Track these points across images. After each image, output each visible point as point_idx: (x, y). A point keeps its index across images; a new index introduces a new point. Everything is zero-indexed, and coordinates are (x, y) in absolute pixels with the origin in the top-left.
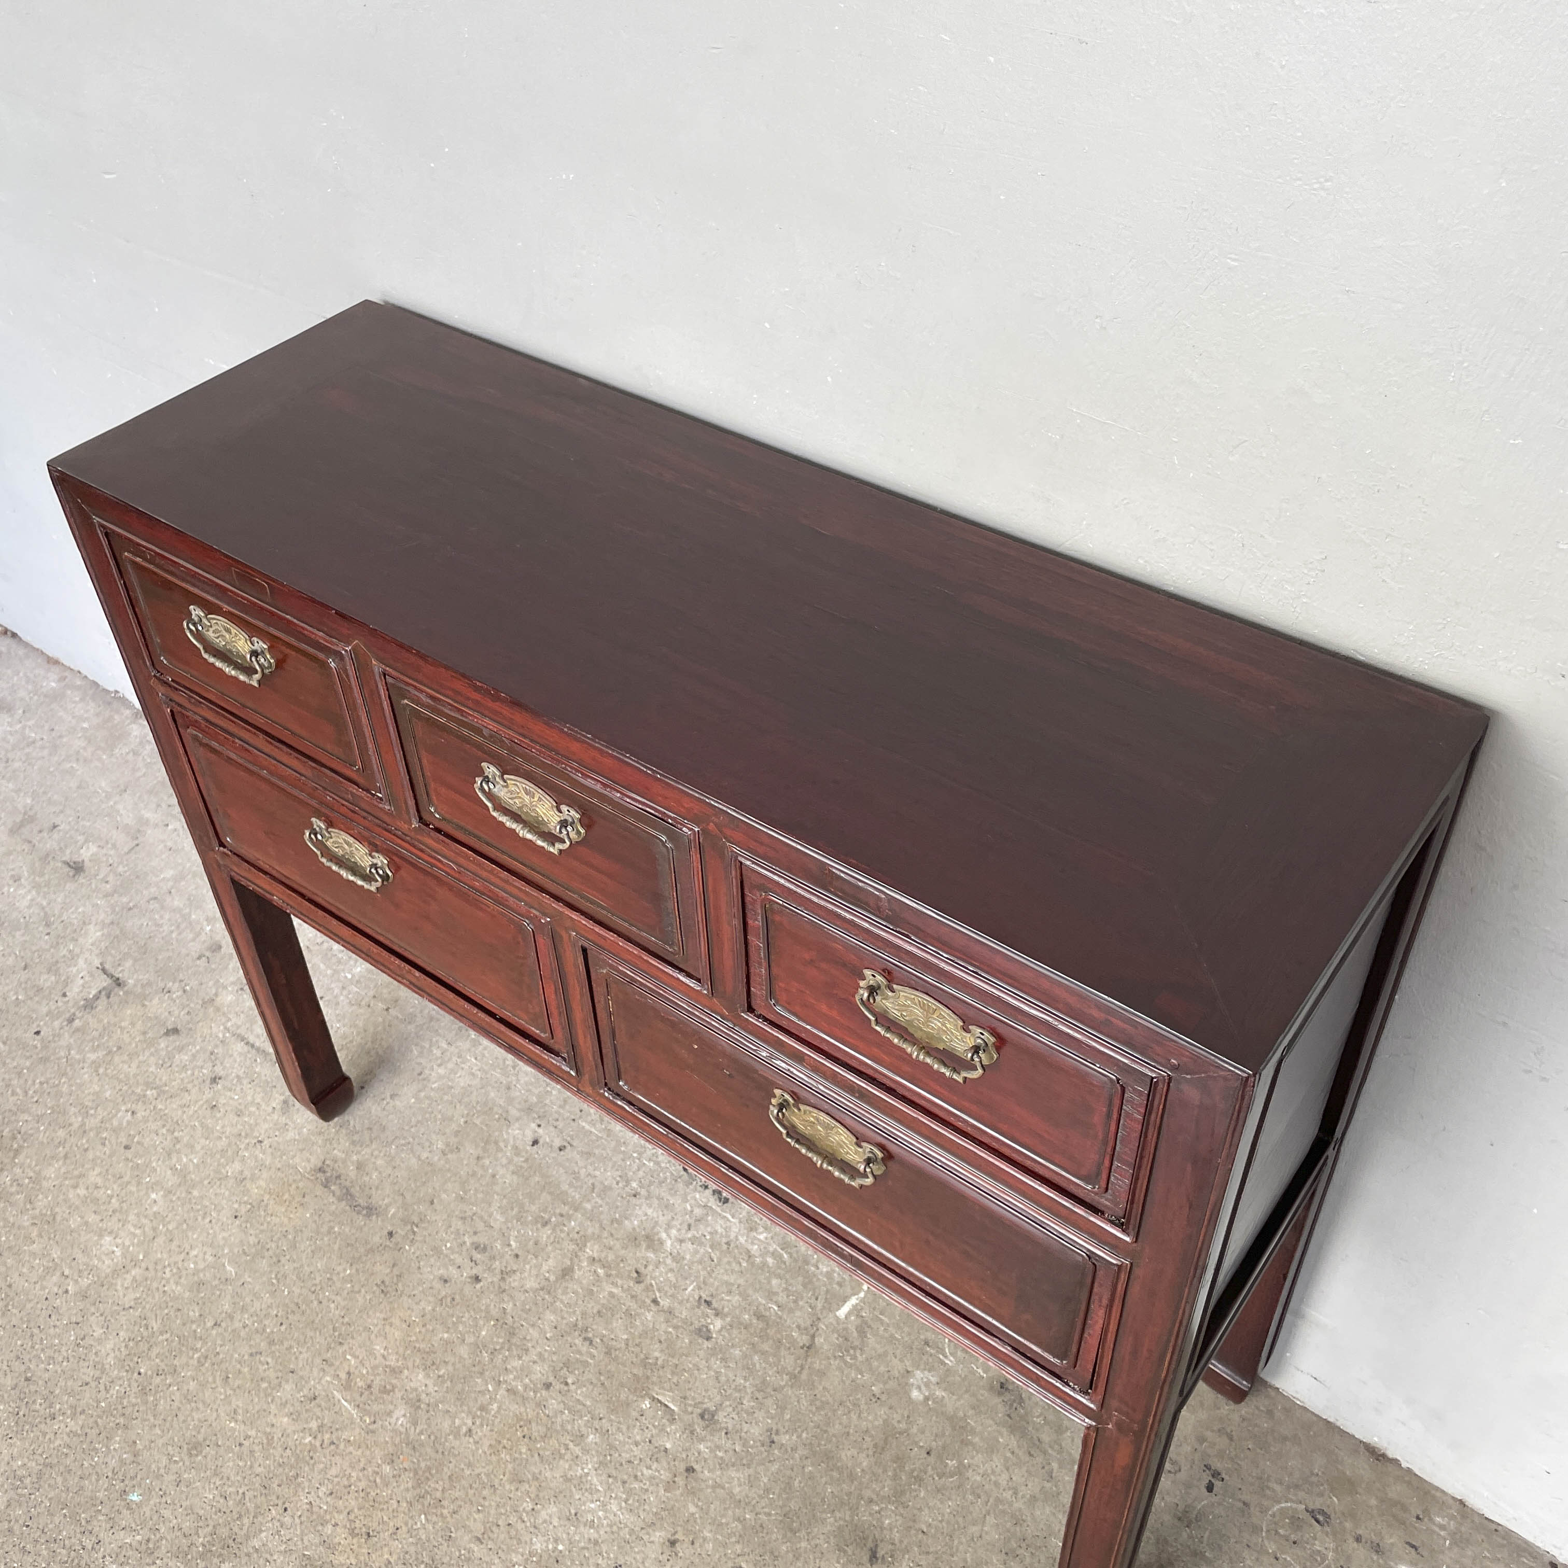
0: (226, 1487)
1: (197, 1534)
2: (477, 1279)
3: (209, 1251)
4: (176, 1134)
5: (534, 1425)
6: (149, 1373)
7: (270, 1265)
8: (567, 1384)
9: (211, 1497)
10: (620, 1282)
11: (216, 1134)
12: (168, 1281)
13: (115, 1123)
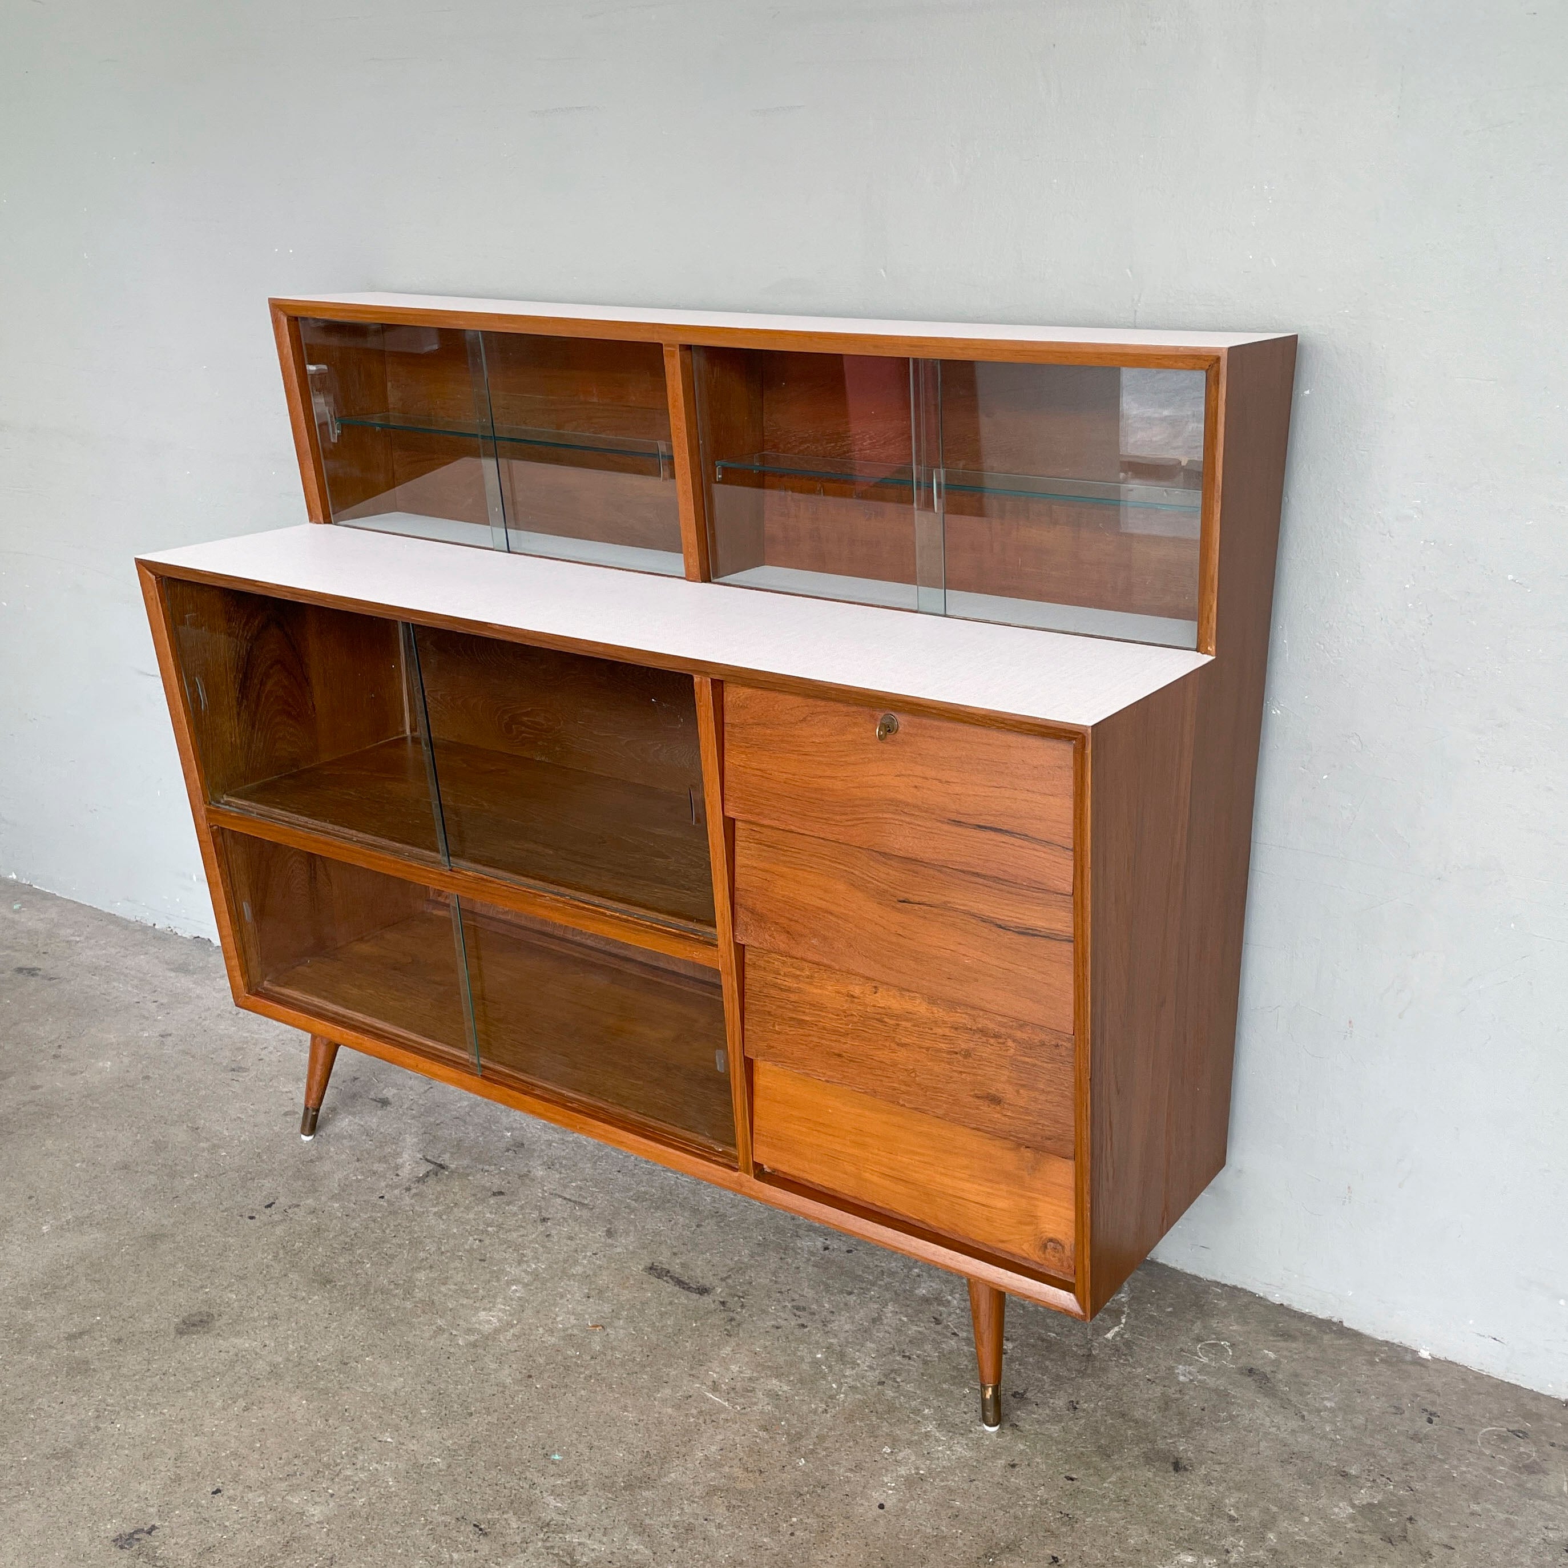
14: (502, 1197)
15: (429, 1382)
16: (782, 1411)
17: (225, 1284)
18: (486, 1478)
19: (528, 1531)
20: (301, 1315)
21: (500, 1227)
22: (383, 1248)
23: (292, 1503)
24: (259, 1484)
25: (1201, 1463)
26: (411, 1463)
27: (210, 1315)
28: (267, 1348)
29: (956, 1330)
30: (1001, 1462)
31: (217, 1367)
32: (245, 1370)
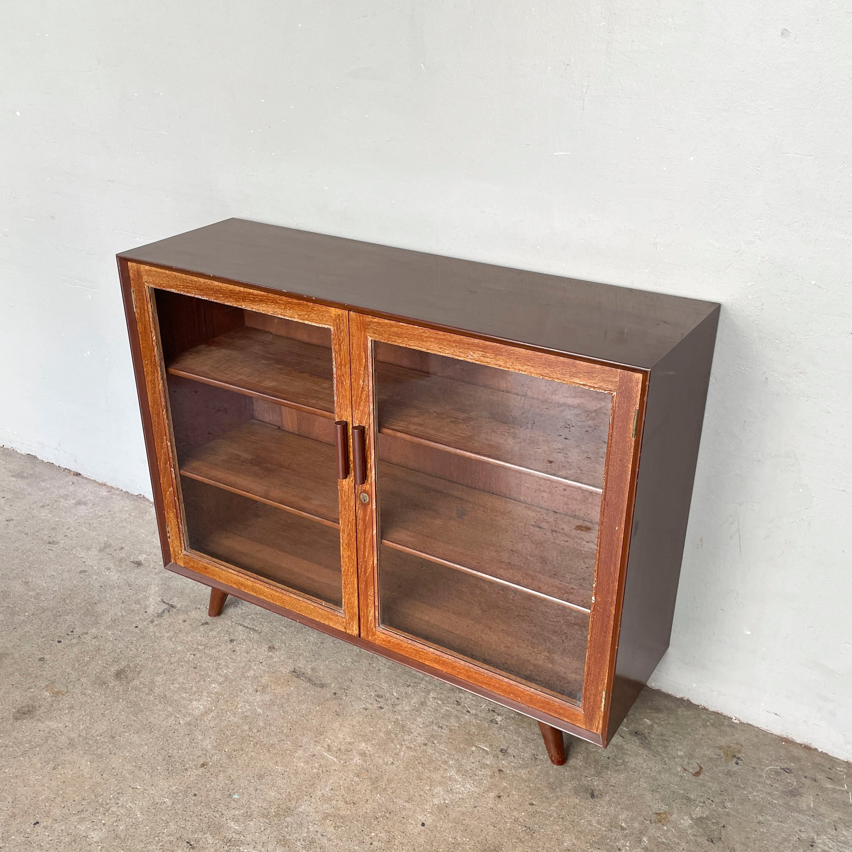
0: (280, 790)
1: (270, 808)
2: (381, 708)
3: (247, 705)
4: (218, 662)
5: (422, 759)
6: (230, 751)
7: (278, 708)
8: (434, 743)
9: (274, 794)
10: (449, 706)
11: (238, 661)
12: (230, 716)
13: (186, 659)
14: (207, 626)
15: (162, 749)
16: (367, 764)
17: (43, 686)
18: (195, 812)
19: (218, 845)
20: (88, 705)
21: (206, 646)
22: (137, 661)
23: (80, 830)
24: (61, 817)
25: (607, 793)
26: (151, 802)
27: (34, 707)
28: (67, 728)
29: (469, 709)
30: (492, 795)
31: (38, 741)
32: (54, 743)
